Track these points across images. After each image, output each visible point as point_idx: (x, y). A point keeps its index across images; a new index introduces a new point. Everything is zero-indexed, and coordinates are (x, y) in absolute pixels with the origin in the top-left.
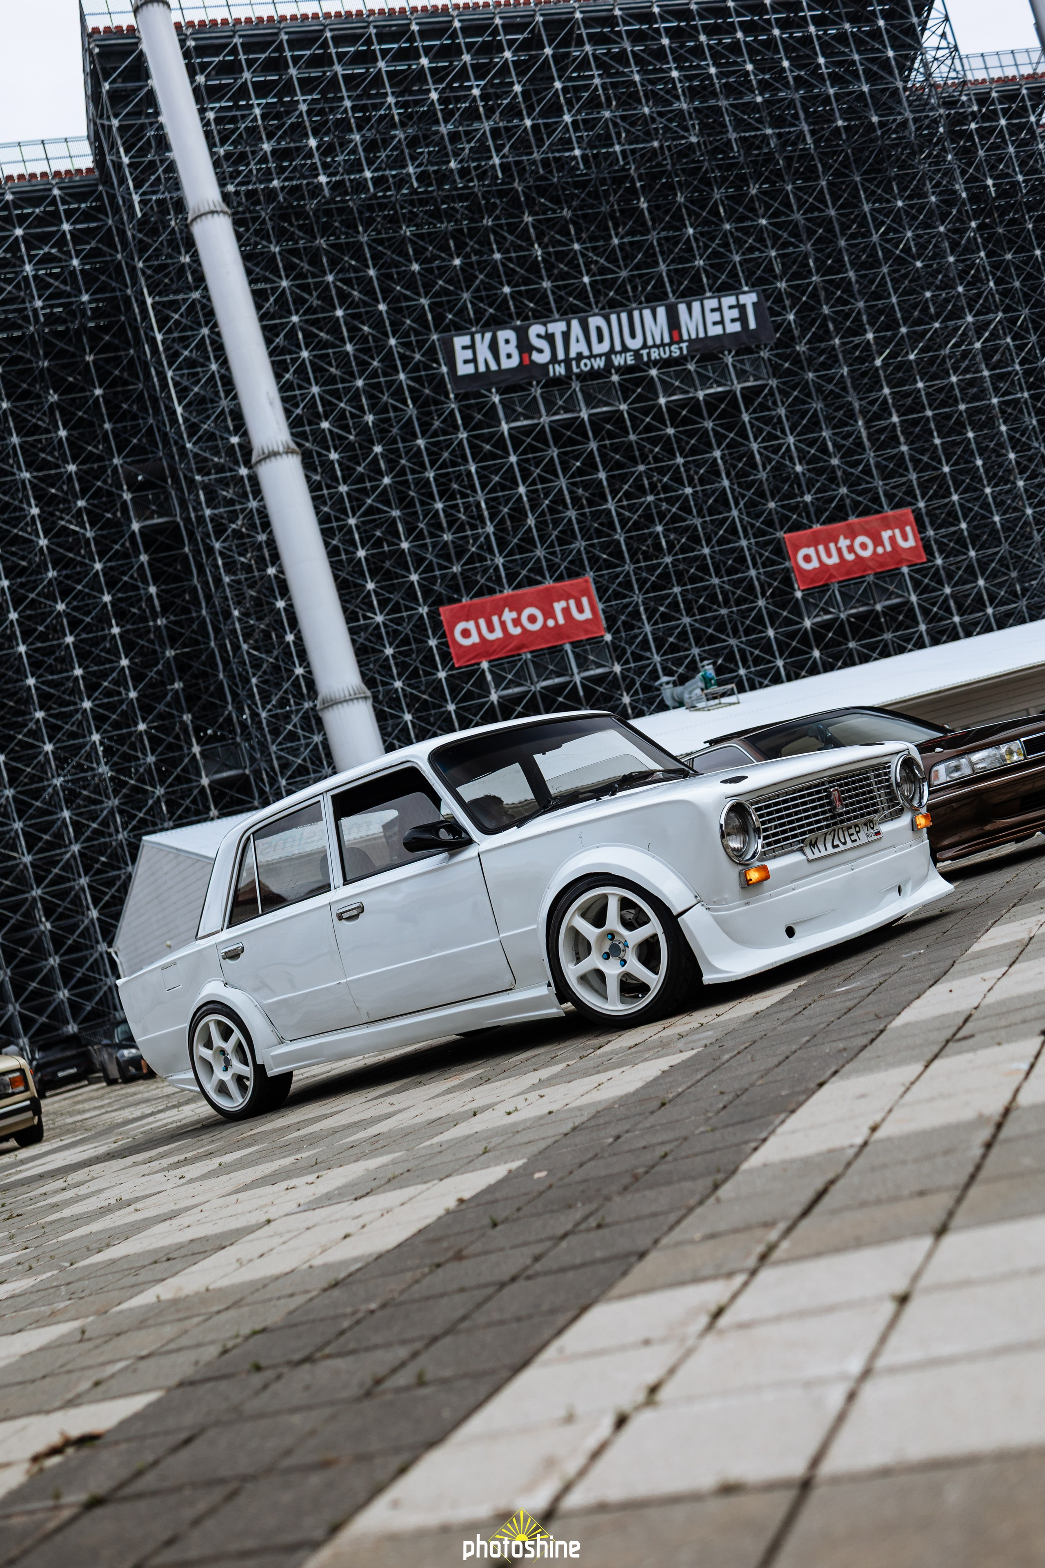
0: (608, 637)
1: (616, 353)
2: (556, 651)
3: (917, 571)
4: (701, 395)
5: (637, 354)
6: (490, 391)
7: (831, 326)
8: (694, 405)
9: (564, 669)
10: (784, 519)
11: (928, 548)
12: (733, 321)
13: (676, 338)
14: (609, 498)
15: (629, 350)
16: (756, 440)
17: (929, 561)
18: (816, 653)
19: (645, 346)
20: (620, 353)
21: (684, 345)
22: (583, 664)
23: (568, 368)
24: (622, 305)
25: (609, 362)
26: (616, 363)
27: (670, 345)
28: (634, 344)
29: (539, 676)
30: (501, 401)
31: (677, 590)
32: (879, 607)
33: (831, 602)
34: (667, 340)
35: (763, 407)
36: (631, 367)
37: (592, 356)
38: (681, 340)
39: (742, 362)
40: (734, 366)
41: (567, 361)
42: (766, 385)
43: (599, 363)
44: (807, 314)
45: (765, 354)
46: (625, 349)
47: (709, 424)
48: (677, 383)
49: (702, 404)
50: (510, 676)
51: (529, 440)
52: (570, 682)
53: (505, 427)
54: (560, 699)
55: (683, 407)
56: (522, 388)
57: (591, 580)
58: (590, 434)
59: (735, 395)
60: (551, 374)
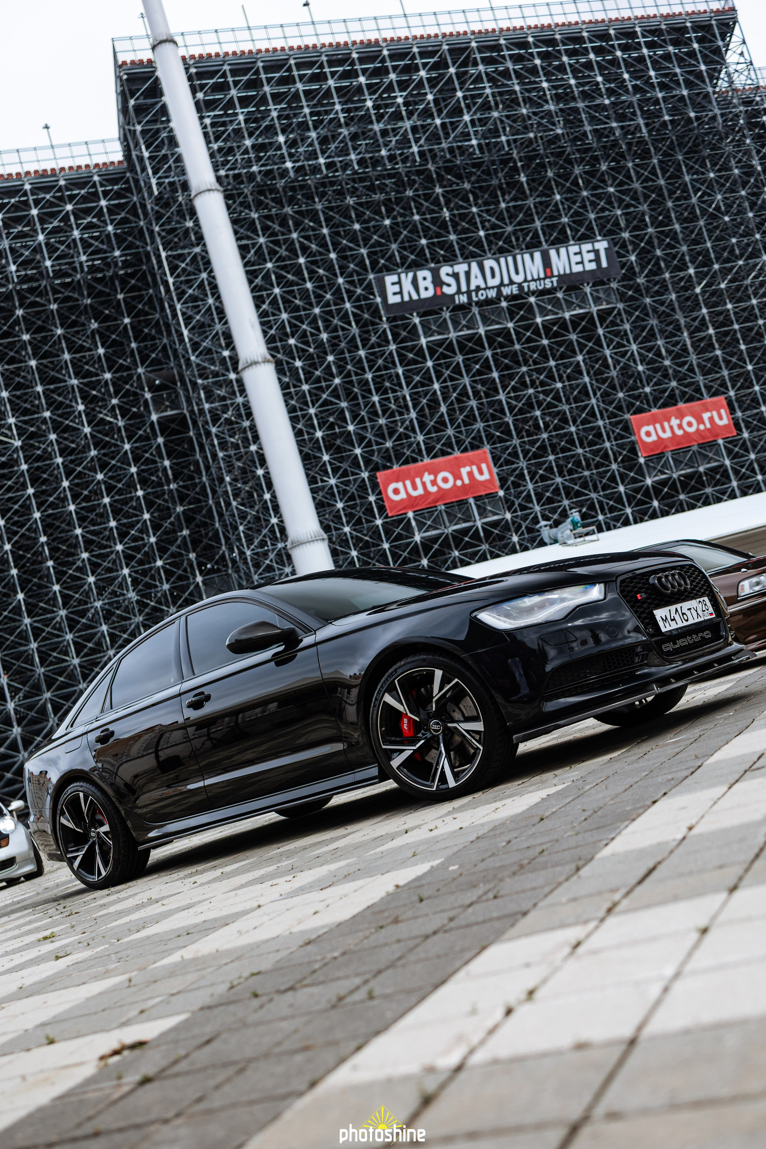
0: (501, 493)
1: (504, 286)
2: (462, 503)
3: (729, 442)
4: (567, 315)
5: (520, 286)
6: (412, 315)
7: (663, 264)
8: (562, 324)
9: (468, 517)
10: (630, 405)
11: (737, 425)
12: (590, 261)
13: (549, 274)
14: (501, 391)
15: (514, 283)
16: (608, 347)
17: (738, 435)
18: (656, 503)
19: (525, 280)
20: (508, 285)
21: (555, 279)
22: (483, 512)
23: (470, 297)
24: (509, 251)
25: (499, 293)
26: (505, 293)
27: (544, 279)
28: (518, 279)
29: (450, 522)
30: (421, 322)
31: (552, 458)
32: (701, 469)
33: (666, 465)
34: (542, 275)
35: (613, 323)
36: (516, 295)
37: (487, 288)
38: (552, 276)
39: (597, 291)
40: (592, 294)
41: (469, 292)
42: (615, 308)
43: (492, 293)
44: (644, 255)
45: (614, 285)
46: (512, 282)
47: (573, 337)
48: (549, 307)
49: (568, 322)
50: (429, 523)
51: (441, 350)
52: (473, 526)
53: (423, 341)
54: (467, 539)
55: (554, 324)
56: (436, 313)
57: (488, 451)
58: (486, 345)
59: (592, 315)
60: (457, 302)
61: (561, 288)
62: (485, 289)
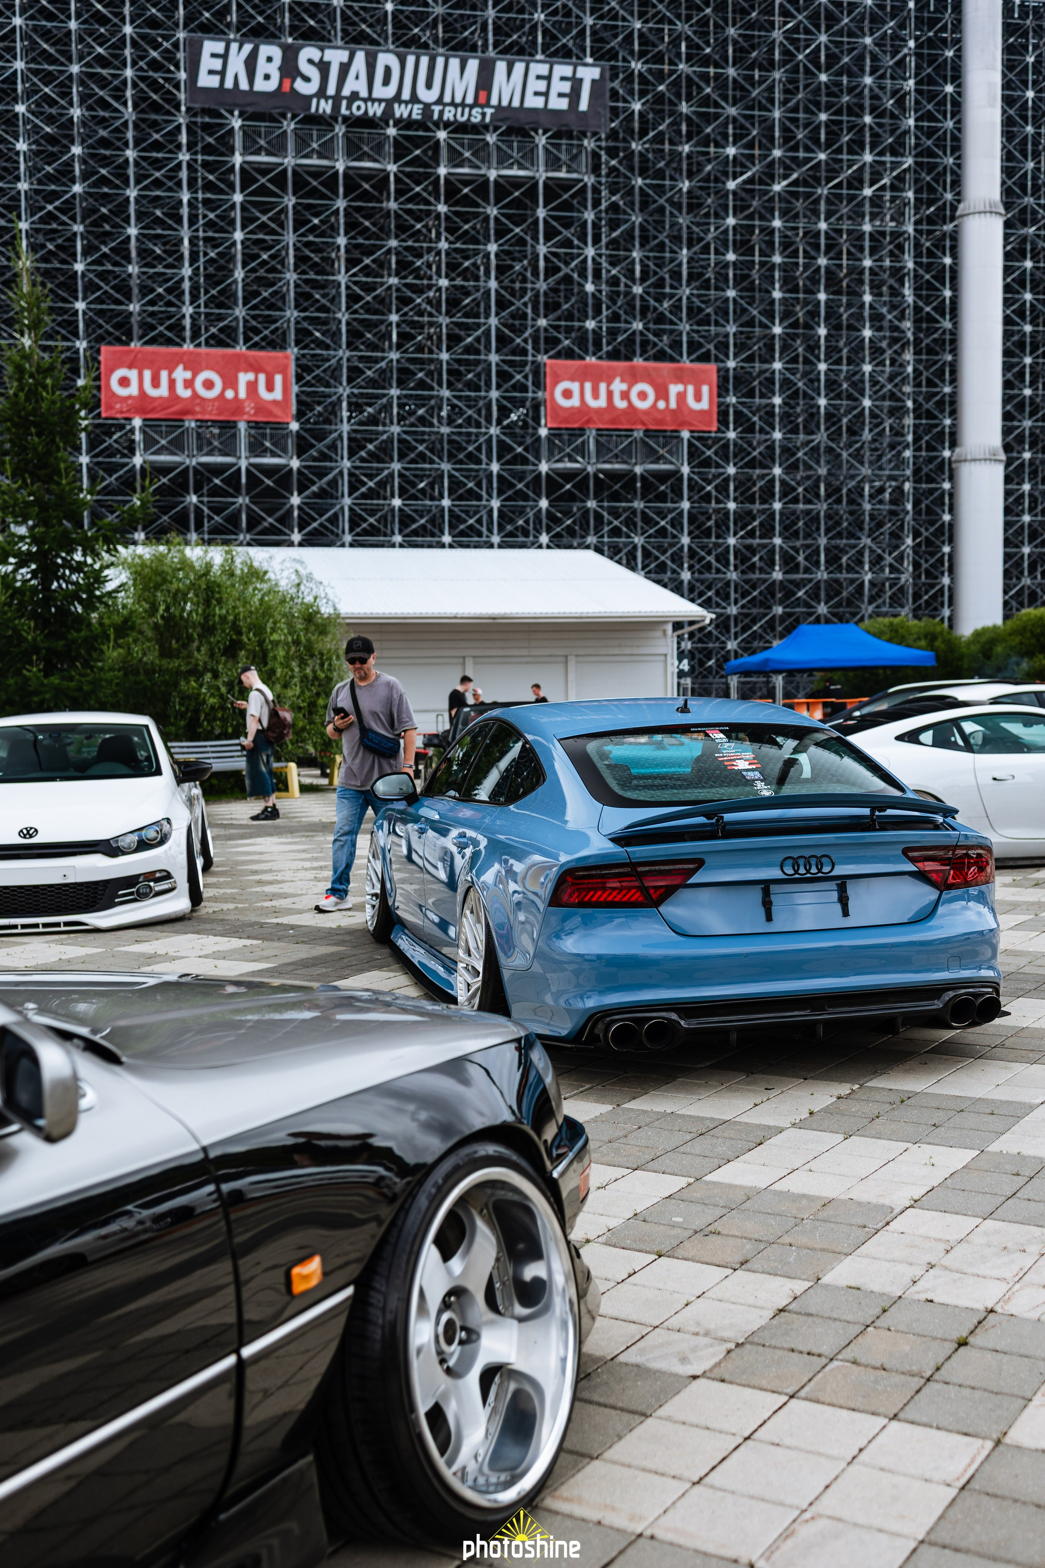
0: (294, 426)
1: (400, 102)
2: (229, 426)
3: (699, 439)
4: (493, 174)
5: (427, 107)
6: (231, 113)
7: (684, 128)
8: (481, 186)
9: (229, 448)
10: (551, 342)
11: (723, 415)
12: (561, 95)
13: (482, 99)
14: (342, 269)
15: (419, 101)
16: (545, 242)
17: (719, 430)
18: (544, 503)
19: (440, 101)
20: (406, 103)
21: (489, 111)
22: (256, 448)
23: (336, 107)
24: (426, 47)
25: (388, 112)
26: (397, 115)
27: (471, 107)
28: (428, 96)
29: (200, 449)
30: (242, 127)
31: (394, 392)
32: (638, 470)
33: (582, 450)
34: (470, 100)
35: (566, 206)
36: (416, 122)
37: (370, 99)
38: (487, 105)
39: (557, 146)
40: (546, 150)
41: (337, 99)
42: (581, 180)
43: (376, 110)
44: (658, 107)
45: (589, 144)
46: (414, 99)
47: (493, 211)
48: (467, 154)
49: (492, 186)
50: (163, 442)
51: (263, 180)
52: (234, 465)
53: (238, 159)
54: (217, 481)
55: (466, 183)
56: (272, 119)
57: (293, 357)
58: (341, 190)
59: (536, 184)
60: (313, 110)
61: (496, 129)
62: (365, 100)
